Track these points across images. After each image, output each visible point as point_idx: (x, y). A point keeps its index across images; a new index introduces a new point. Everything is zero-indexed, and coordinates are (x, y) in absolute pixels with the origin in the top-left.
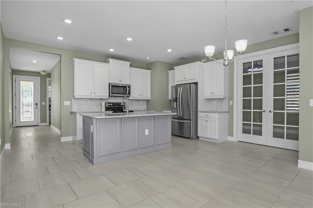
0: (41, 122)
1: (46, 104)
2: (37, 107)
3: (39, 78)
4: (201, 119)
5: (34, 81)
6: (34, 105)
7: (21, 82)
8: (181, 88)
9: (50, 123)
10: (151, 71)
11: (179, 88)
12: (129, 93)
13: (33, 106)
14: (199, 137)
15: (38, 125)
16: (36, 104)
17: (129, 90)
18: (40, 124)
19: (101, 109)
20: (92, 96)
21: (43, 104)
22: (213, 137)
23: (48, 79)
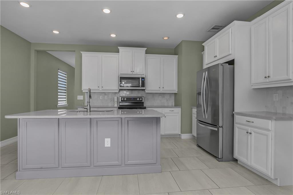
4: (238, 128)
8: (207, 72)
10: (178, 56)
11: (204, 73)
12: (143, 85)
17: (144, 82)
20: (100, 90)
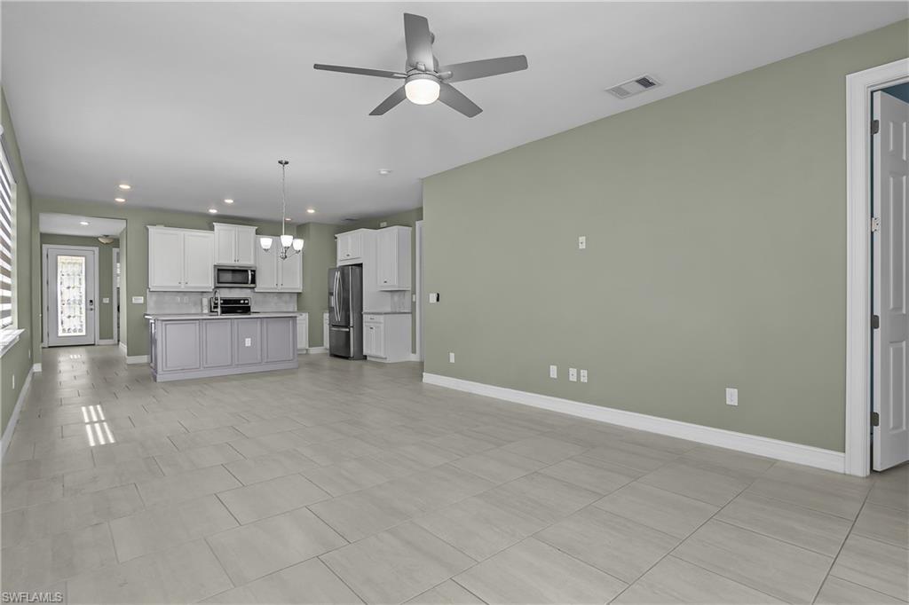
0: (100, 339)
1: (111, 300)
2: (92, 307)
3: (96, 249)
4: (366, 326)
5: (85, 256)
6: (86, 304)
7: (59, 257)
9: (119, 341)
11: (336, 273)
12: (253, 281)
13: (83, 306)
14: (366, 356)
15: (94, 345)
16: (91, 301)
17: (254, 277)
18: (98, 341)
19: (202, 310)
20: (183, 288)
21: (106, 301)
22: (378, 354)
23: (115, 250)
